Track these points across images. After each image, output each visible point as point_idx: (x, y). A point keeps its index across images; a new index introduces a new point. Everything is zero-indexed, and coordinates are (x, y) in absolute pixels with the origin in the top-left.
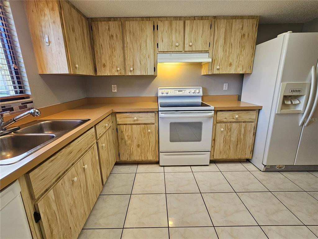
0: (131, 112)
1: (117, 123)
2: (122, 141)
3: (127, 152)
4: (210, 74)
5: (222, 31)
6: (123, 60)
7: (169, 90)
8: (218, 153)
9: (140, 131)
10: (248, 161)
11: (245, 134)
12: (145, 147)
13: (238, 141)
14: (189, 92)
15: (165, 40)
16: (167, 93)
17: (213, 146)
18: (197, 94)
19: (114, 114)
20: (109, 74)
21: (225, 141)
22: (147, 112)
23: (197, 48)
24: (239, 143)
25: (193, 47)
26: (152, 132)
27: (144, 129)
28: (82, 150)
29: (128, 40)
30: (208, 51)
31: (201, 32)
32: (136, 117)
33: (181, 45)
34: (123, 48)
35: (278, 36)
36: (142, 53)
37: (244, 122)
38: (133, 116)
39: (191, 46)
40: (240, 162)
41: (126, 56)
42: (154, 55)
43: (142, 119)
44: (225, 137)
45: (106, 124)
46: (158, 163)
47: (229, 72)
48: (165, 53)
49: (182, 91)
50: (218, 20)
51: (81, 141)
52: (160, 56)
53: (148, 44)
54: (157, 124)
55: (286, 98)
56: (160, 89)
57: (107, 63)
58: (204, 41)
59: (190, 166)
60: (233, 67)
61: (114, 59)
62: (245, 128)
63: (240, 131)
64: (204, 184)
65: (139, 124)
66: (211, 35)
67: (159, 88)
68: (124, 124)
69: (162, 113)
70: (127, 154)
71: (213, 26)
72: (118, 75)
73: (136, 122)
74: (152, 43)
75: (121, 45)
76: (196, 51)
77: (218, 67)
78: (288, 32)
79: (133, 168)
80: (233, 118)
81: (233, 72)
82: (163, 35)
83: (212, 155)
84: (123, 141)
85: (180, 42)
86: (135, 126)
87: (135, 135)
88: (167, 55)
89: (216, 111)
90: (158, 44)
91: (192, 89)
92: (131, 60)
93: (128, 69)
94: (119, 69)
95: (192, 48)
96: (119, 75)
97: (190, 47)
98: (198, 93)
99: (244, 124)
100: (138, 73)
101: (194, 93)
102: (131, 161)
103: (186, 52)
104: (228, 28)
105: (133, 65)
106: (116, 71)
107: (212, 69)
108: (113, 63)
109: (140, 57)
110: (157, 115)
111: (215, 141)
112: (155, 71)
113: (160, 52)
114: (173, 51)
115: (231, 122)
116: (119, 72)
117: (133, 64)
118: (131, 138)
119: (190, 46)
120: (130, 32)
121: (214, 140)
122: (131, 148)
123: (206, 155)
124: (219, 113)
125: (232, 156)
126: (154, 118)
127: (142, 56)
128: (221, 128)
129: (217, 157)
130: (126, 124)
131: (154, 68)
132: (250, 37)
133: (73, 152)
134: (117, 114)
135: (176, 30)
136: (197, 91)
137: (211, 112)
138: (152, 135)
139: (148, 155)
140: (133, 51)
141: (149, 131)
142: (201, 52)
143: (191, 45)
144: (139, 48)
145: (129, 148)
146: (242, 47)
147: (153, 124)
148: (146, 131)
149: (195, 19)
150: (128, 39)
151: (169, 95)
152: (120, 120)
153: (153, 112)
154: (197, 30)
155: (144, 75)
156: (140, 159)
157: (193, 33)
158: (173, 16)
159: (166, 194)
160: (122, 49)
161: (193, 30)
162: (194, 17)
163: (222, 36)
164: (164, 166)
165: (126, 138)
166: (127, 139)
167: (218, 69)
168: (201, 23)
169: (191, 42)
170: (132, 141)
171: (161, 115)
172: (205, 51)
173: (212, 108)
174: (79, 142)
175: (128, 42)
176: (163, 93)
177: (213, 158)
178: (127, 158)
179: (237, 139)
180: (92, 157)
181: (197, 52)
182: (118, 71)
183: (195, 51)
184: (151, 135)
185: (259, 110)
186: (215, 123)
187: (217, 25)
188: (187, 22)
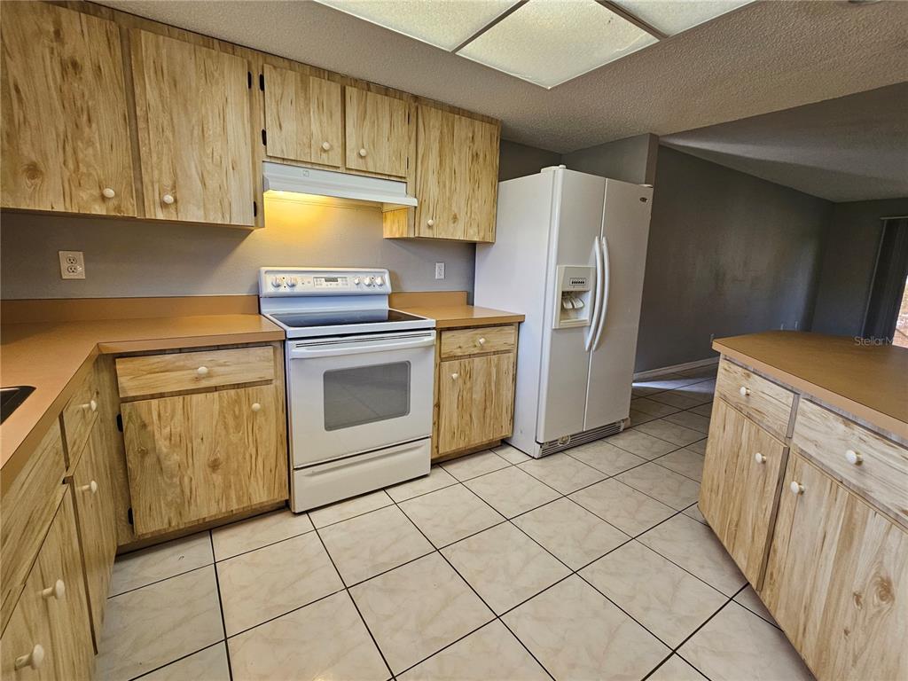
0: (180, 351)
1: (121, 396)
2: (142, 462)
3: (169, 498)
4: (412, 236)
5: (435, 134)
6: (128, 160)
7: (299, 275)
8: (448, 437)
9: (221, 412)
10: (505, 443)
11: (498, 383)
12: (238, 463)
13: (487, 398)
14: (357, 281)
15: (290, 126)
16: (293, 286)
17: (437, 424)
18: (378, 290)
19: (107, 361)
20: (59, 208)
21: (461, 403)
22: (246, 345)
23: (378, 165)
24: (488, 404)
25: (370, 160)
26: (264, 411)
27: (237, 401)
28: (33, 520)
29: (152, 95)
30: (405, 178)
31: (386, 126)
32: (202, 364)
33: (335, 147)
34: (131, 119)
35: (542, 170)
36: (209, 151)
37: (495, 353)
38: (189, 363)
39: (365, 157)
40: (490, 449)
41: (143, 150)
42: (254, 164)
43: (227, 369)
44: (461, 394)
45: (89, 403)
46: (285, 507)
47: (452, 234)
48: (289, 163)
49: (335, 280)
50: (424, 107)
51: (29, 480)
52: (270, 170)
53: (229, 127)
54: (279, 383)
55: (566, 296)
56: (266, 272)
57: (51, 163)
58: (394, 152)
59: (384, 489)
60: (461, 225)
61: (86, 154)
62: (498, 366)
63: (489, 374)
64: (436, 526)
65: (216, 389)
66: (410, 139)
67: (264, 269)
68: (153, 397)
69: (298, 346)
70: (169, 505)
71: (413, 119)
72: (104, 213)
73: (204, 384)
74: (244, 124)
75: (122, 107)
76: (376, 173)
77: (430, 222)
78: (561, 166)
79: (196, 551)
80: (475, 346)
81: (459, 236)
82: (281, 109)
83: (435, 445)
84: (150, 460)
85: (332, 140)
86: (201, 396)
87: (201, 430)
88: (297, 172)
89: (440, 331)
90: (264, 133)
91: (364, 276)
92: (166, 166)
93: (151, 196)
94: (110, 192)
95: (366, 164)
96: (113, 214)
97: (360, 160)
98: (381, 285)
99: (495, 358)
100: (193, 214)
101: (369, 285)
102: (181, 527)
103: (349, 171)
104: (446, 131)
105: (174, 187)
106: (95, 200)
107: (417, 224)
108: (83, 169)
109: (202, 162)
110: (280, 351)
111: (439, 409)
112: (259, 215)
113: (271, 157)
114: (313, 163)
115: (470, 356)
116: (111, 204)
117: (175, 183)
118: (181, 442)
119: (361, 157)
120: (159, 71)
121: (438, 406)
122: (186, 480)
123: (422, 448)
124: (445, 335)
125: (477, 439)
126: (272, 363)
127: (210, 160)
128: (452, 373)
129: (445, 449)
130: (162, 395)
131: (255, 203)
132: (488, 163)
133: (10, 536)
134: (117, 360)
135: (320, 105)
136: (379, 281)
137: (429, 335)
138: (266, 420)
139: (251, 490)
140: (171, 139)
141: (256, 406)
142: (388, 177)
143: (363, 155)
144: (196, 132)
145: (176, 480)
146: (476, 182)
147: (268, 382)
148: (245, 408)
149: (369, 90)
150: (150, 93)
151: (298, 290)
152: (131, 384)
153: (266, 344)
154: (378, 119)
155: (219, 222)
156: (224, 510)
157: (367, 123)
158: (310, 63)
159: (347, 588)
160: (122, 121)
161: (368, 117)
162: (368, 83)
163: (435, 147)
164: (307, 512)
165: (163, 445)
166: (165, 450)
167: (430, 227)
168: (387, 104)
169: (363, 147)
170: (190, 454)
171: (294, 350)
172: (396, 176)
173: (430, 322)
174: (26, 486)
175: (152, 103)
176: (278, 286)
177: (438, 451)
178: (166, 521)
179: (483, 395)
180: (64, 544)
181: (379, 177)
182: (104, 198)
183: (372, 173)
184: (260, 420)
185: (519, 323)
186: (438, 361)
187: (423, 119)
188: (349, 90)
